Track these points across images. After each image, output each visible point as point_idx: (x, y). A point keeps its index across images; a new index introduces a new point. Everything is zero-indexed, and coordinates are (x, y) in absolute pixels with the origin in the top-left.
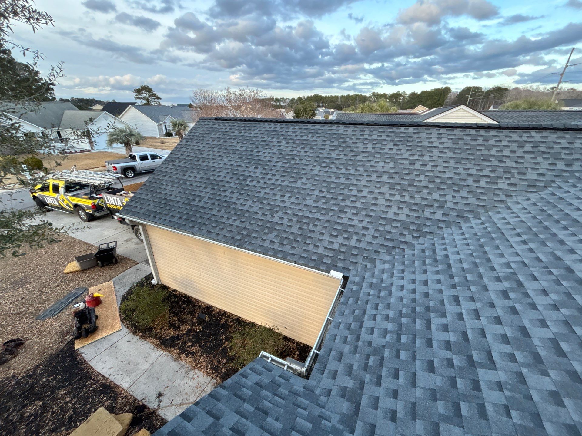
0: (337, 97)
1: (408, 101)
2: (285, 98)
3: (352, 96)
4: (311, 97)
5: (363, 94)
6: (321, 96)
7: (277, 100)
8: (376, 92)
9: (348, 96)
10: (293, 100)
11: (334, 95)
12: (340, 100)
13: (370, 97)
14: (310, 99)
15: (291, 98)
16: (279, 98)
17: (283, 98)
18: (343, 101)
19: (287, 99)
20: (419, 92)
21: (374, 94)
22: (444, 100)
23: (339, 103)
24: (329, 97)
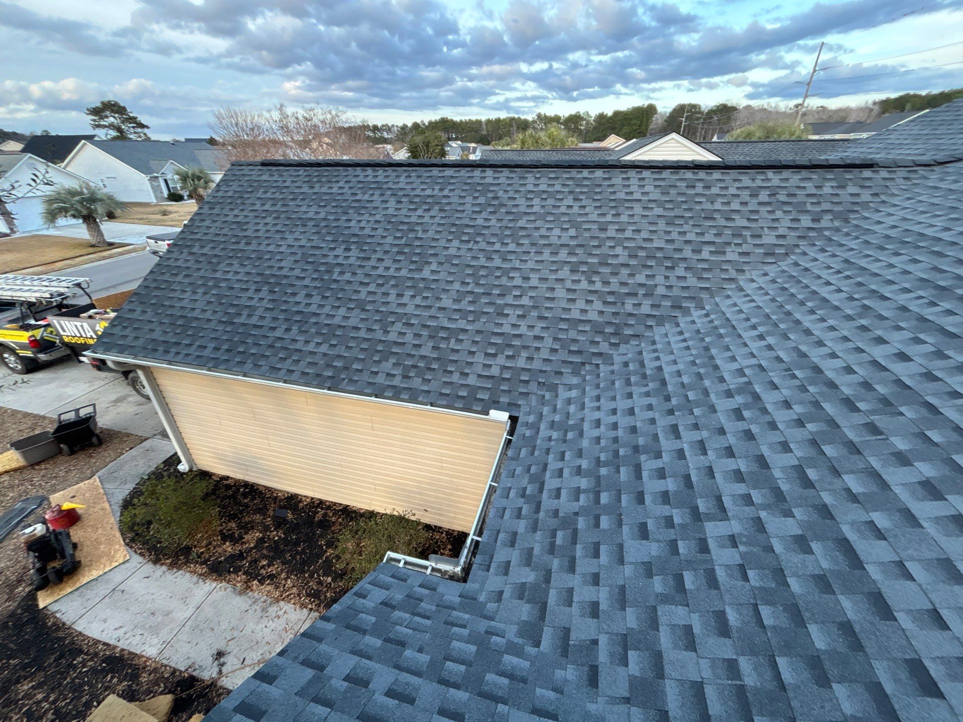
0: (479, 122)
1: (595, 128)
2: (390, 125)
3: (504, 120)
4: (436, 123)
5: (523, 117)
6: (452, 121)
7: (375, 128)
8: (542, 113)
9: (498, 121)
10: (404, 127)
11: (474, 118)
12: (484, 126)
13: (534, 122)
14: (433, 126)
15: (400, 125)
16: (380, 125)
17: (387, 125)
18: (489, 128)
19: (393, 126)
20: (609, 113)
21: (539, 116)
22: (647, 126)
23: (484, 133)
24: (466, 123)
